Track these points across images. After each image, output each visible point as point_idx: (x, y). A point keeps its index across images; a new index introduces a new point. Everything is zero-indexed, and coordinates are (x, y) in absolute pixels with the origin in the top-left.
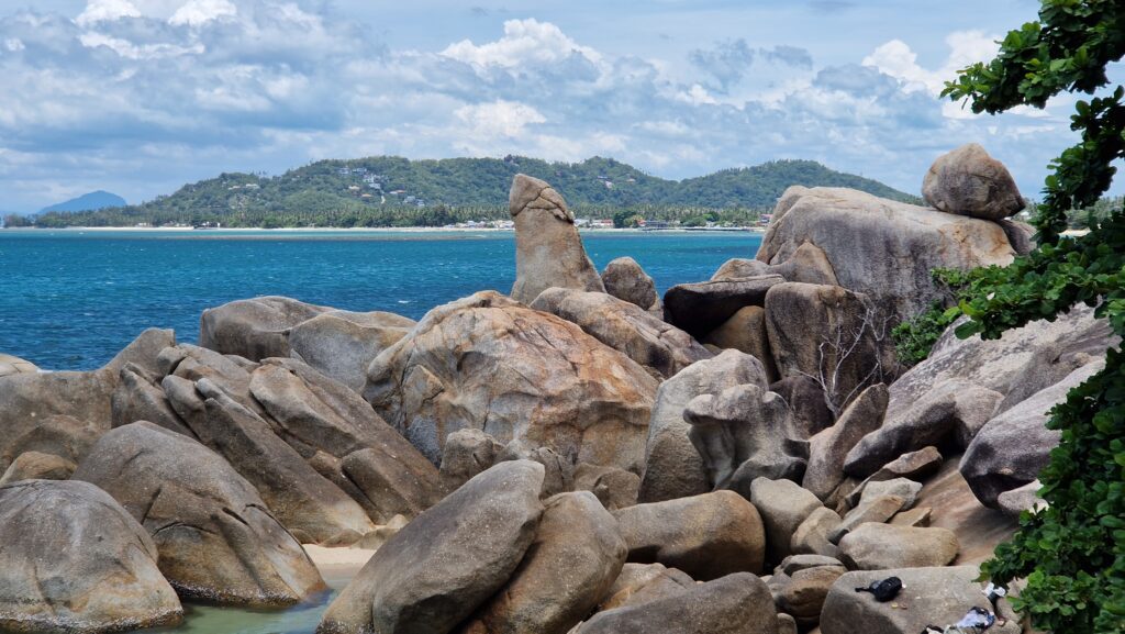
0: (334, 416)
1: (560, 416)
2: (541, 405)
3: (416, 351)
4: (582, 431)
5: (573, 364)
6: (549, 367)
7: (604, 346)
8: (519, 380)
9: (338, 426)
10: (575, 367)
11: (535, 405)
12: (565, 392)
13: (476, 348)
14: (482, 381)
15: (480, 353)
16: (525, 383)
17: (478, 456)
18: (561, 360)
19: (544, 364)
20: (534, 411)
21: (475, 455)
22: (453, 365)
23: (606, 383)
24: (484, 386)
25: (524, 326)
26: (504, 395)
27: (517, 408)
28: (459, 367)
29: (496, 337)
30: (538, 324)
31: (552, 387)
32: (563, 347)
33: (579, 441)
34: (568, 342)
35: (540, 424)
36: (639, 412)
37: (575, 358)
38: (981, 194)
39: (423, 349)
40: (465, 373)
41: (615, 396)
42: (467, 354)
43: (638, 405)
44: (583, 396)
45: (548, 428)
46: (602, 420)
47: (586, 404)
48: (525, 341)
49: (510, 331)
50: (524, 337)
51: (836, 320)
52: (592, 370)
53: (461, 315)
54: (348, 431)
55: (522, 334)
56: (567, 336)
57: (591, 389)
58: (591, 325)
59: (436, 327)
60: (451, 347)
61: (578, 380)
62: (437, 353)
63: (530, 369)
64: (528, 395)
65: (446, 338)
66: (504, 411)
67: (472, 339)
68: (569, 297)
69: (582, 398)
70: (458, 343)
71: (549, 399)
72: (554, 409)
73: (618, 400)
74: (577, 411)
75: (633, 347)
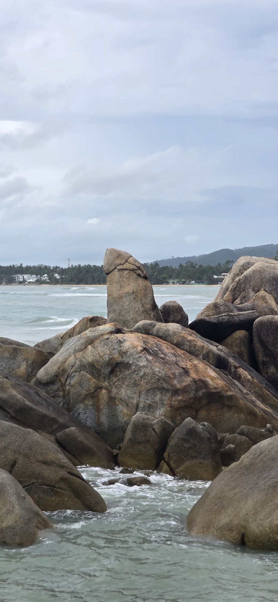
1: (184, 401)
2: (172, 395)
3: (78, 362)
4: (197, 411)
5: (183, 368)
6: (173, 371)
7: (194, 357)
8: (158, 380)
9: (48, 413)
10: (186, 371)
11: (169, 395)
12: (186, 386)
13: (126, 360)
15: (128, 363)
16: (162, 381)
17: (156, 430)
18: (176, 367)
19: (169, 369)
20: (168, 399)
21: (154, 429)
22: (107, 371)
23: (208, 380)
25: (149, 345)
27: (157, 397)
28: (112, 372)
29: (138, 353)
30: (155, 344)
31: (179, 383)
32: (174, 359)
34: (175, 355)
35: (173, 407)
36: (230, 398)
37: (183, 364)
39: (84, 361)
40: (117, 376)
41: (216, 388)
42: (118, 363)
43: (230, 393)
44: (197, 388)
45: (178, 409)
46: (208, 403)
47: (200, 393)
48: (154, 355)
49: (144, 349)
50: (152, 352)
52: (197, 372)
53: (107, 339)
55: (150, 350)
58: (179, 343)
59: (90, 347)
60: (107, 359)
61: (191, 379)
62: (96, 363)
63: (163, 373)
64: (164, 389)
65: (102, 354)
66: (149, 400)
67: (123, 353)
68: (156, 327)
69: (197, 390)
70: (111, 357)
71: (176, 392)
72: (180, 397)
73: (218, 391)
74: (195, 398)
75: (207, 357)
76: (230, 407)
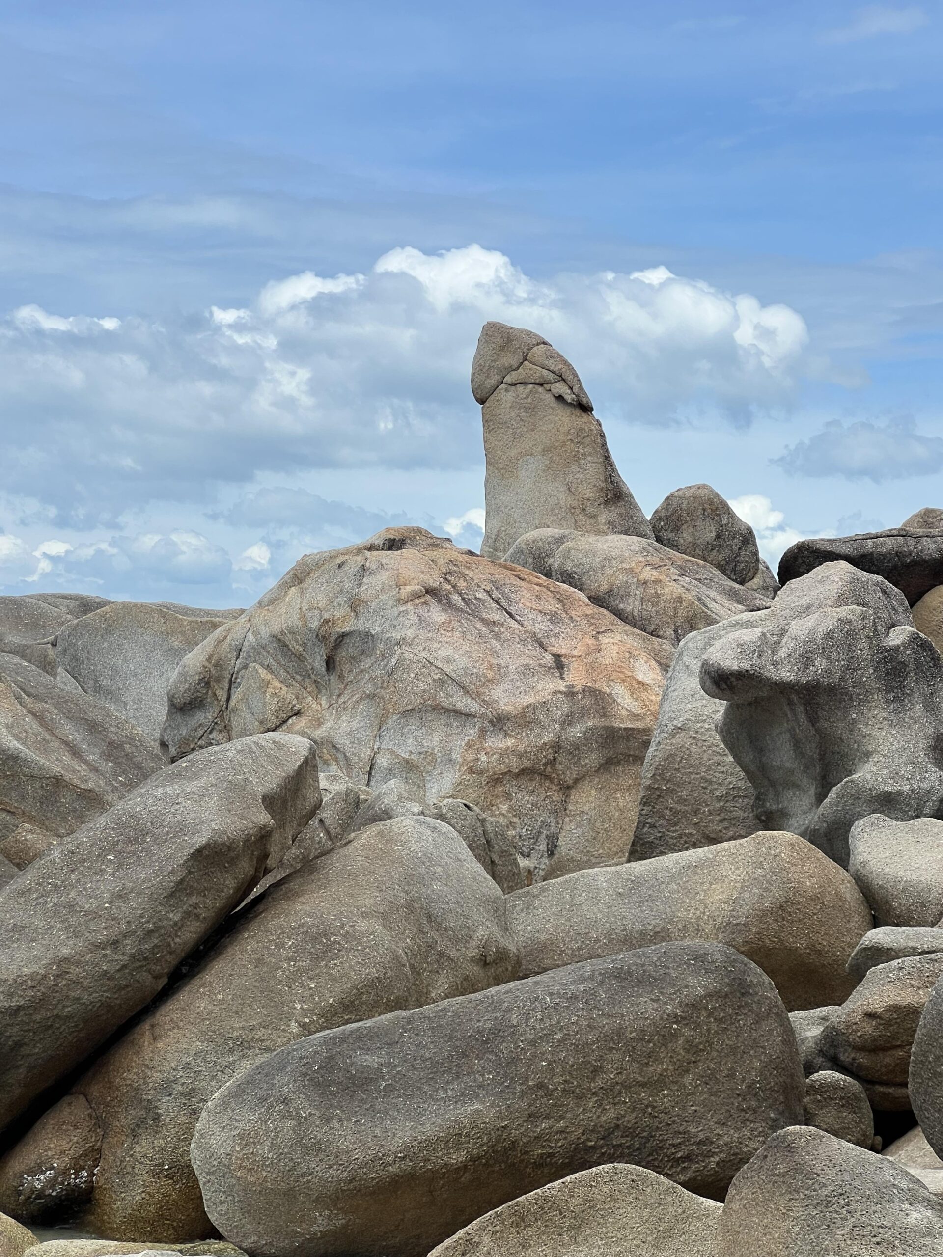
0: (66, 758)
1: (519, 755)
2: (483, 732)
3: (251, 637)
4: (566, 789)
6: (505, 659)
7: (627, 627)
8: (440, 683)
9: (68, 776)
10: (559, 664)
11: (472, 733)
12: (532, 708)
13: (361, 624)
14: (369, 689)
15: (368, 634)
16: (452, 689)
18: (533, 651)
19: (494, 653)
20: (469, 746)
22: (318, 661)
23: (618, 691)
24: (372, 697)
25: (462, 584)
26: (408, 713)
27: (434, 740)
28: (330, 664)
29: (399, 601)
30: (494, 583)
31: (508, 698)
32: (541, 626)
33: (560, 811)
34: (554, 618)
35: (481, 773)
37: (562, 646)
39: (265, 632)
40: (341, 677)
41: (636, 717)
42: (343, 636)
44: (571, 714)
45: (496, 780)
47: (577, 731)
48: (461, 611)
49: (430, 591)
52: (592, 667)
54: (91, 785)
55: (456, 598)
56: (552, 605)
57: (587, 702)
58: (610, 592)
59: (293, 591)
61: (562, 686)
62: (288, 639)
63: (462, 662)
64: (457, 712)
65: (305, 607)
66: (408, 748)
67: (355, 606)
68: (570, 544)
69: (568, 721)
70: (326, 616)
71: (500, 723)
72: (510, 742)
73: (640, 725)
74: (556, 747)
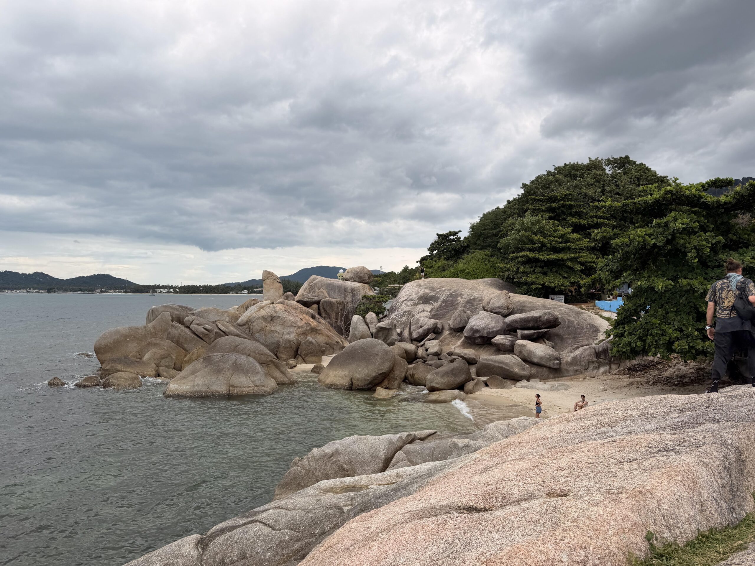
1: (302, 331)
2: (297, 329)
3: (256, 317)
4: (307, 335)
6: (297, 319)
8: (292, 323)
10: (302, 319)
13: (277, 315)
14: (280, 323)
15: (279, 316)
17: (295, 342)
18: (298, 317)
19: (295, 319)
21: (293, 342)
23: (310, 323)
24: (282, 324)
25: (287, 309)
26: (287, 326)
27: (291, 330)
28: (272, 320)
31: (300, 324)
32: (296, 314)
33: (306, 338)
35: (297, 334)
36: (320, 330)
38: (367, 277)
39: (259, 315)
40: (274, 321)
41: (313, 326)
42: (274, 316)
45: (299, 335)
46: (311, 332)
48: (289, 313)
49: (285, 310)
50: (287, 312)
51: (340, 307)
52: (306, 320)
56: (294, 311)
57: (307, 324)
59: (261, 310)
60: (270, 315)
61: (304, 322)
63: (293, 320)
64: (294, 326)
65: (267, 312)
66: (288, 331)
67: (276, 312)
68: (286, 302)
69: (307, 327)
70: (271, 313)
71: (299, 327)
72: (300, 330)
73: (315, 327)
74: (306, 330)
75: (307, 313)
76: (319, 334)
